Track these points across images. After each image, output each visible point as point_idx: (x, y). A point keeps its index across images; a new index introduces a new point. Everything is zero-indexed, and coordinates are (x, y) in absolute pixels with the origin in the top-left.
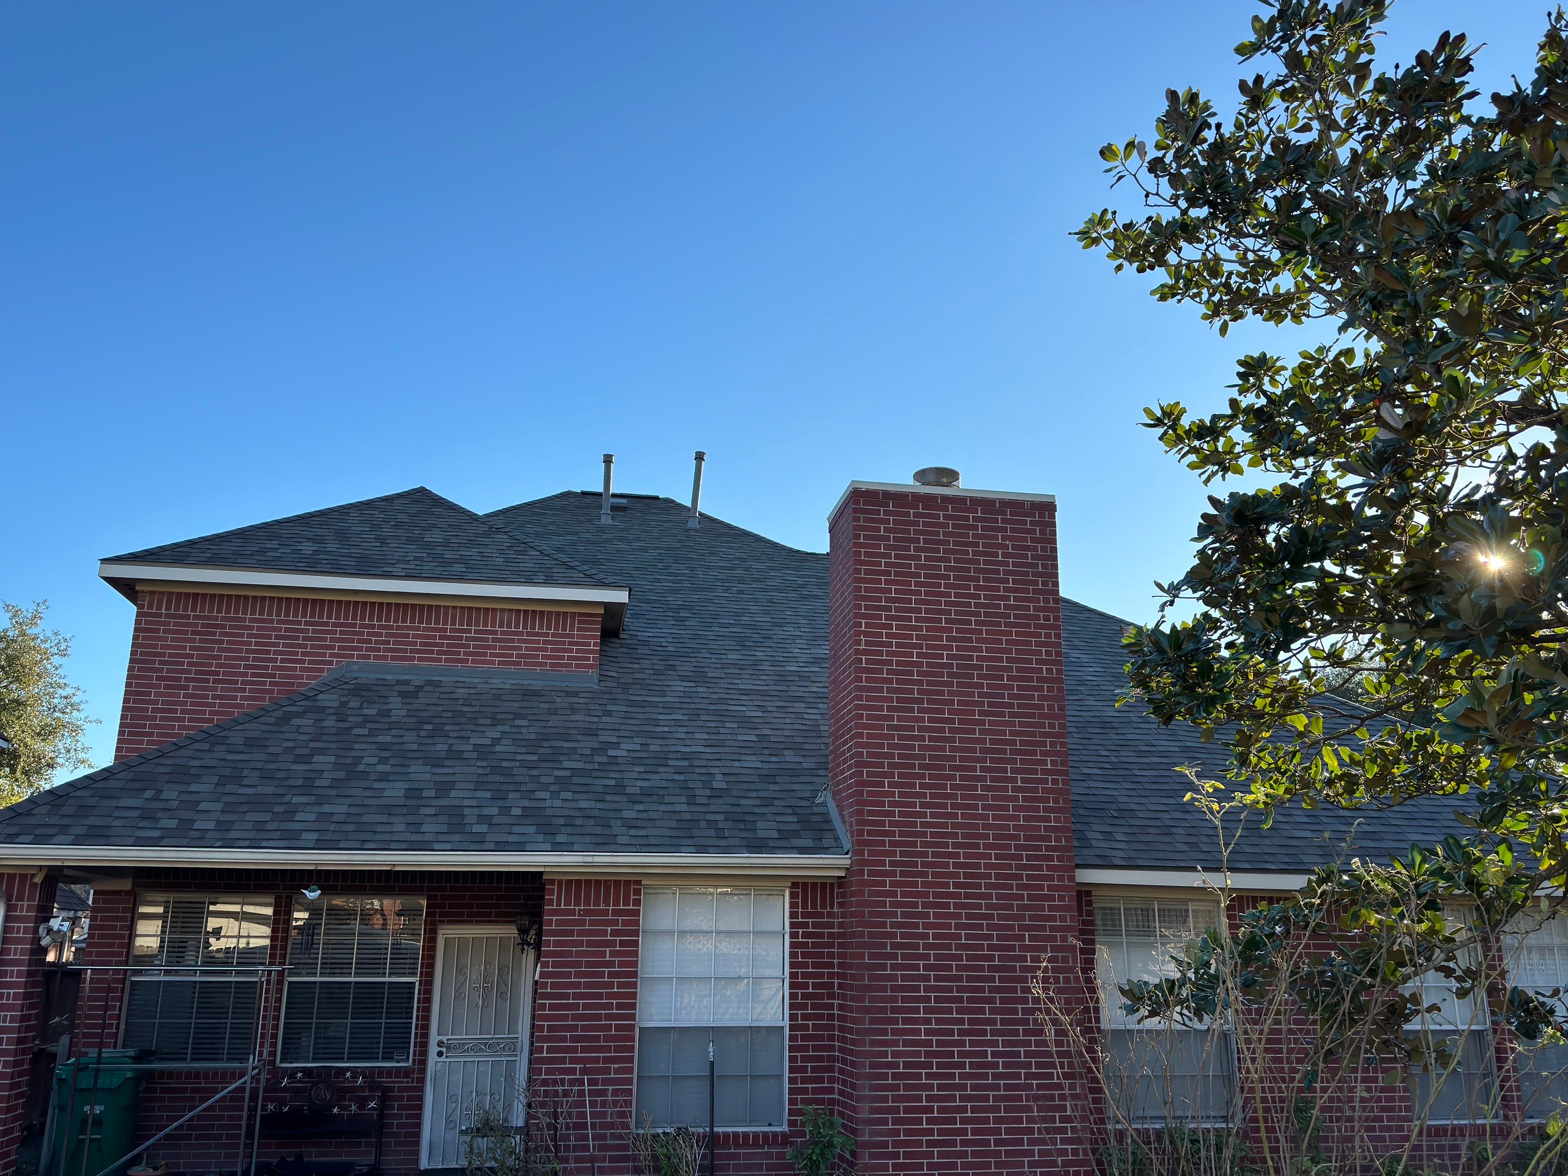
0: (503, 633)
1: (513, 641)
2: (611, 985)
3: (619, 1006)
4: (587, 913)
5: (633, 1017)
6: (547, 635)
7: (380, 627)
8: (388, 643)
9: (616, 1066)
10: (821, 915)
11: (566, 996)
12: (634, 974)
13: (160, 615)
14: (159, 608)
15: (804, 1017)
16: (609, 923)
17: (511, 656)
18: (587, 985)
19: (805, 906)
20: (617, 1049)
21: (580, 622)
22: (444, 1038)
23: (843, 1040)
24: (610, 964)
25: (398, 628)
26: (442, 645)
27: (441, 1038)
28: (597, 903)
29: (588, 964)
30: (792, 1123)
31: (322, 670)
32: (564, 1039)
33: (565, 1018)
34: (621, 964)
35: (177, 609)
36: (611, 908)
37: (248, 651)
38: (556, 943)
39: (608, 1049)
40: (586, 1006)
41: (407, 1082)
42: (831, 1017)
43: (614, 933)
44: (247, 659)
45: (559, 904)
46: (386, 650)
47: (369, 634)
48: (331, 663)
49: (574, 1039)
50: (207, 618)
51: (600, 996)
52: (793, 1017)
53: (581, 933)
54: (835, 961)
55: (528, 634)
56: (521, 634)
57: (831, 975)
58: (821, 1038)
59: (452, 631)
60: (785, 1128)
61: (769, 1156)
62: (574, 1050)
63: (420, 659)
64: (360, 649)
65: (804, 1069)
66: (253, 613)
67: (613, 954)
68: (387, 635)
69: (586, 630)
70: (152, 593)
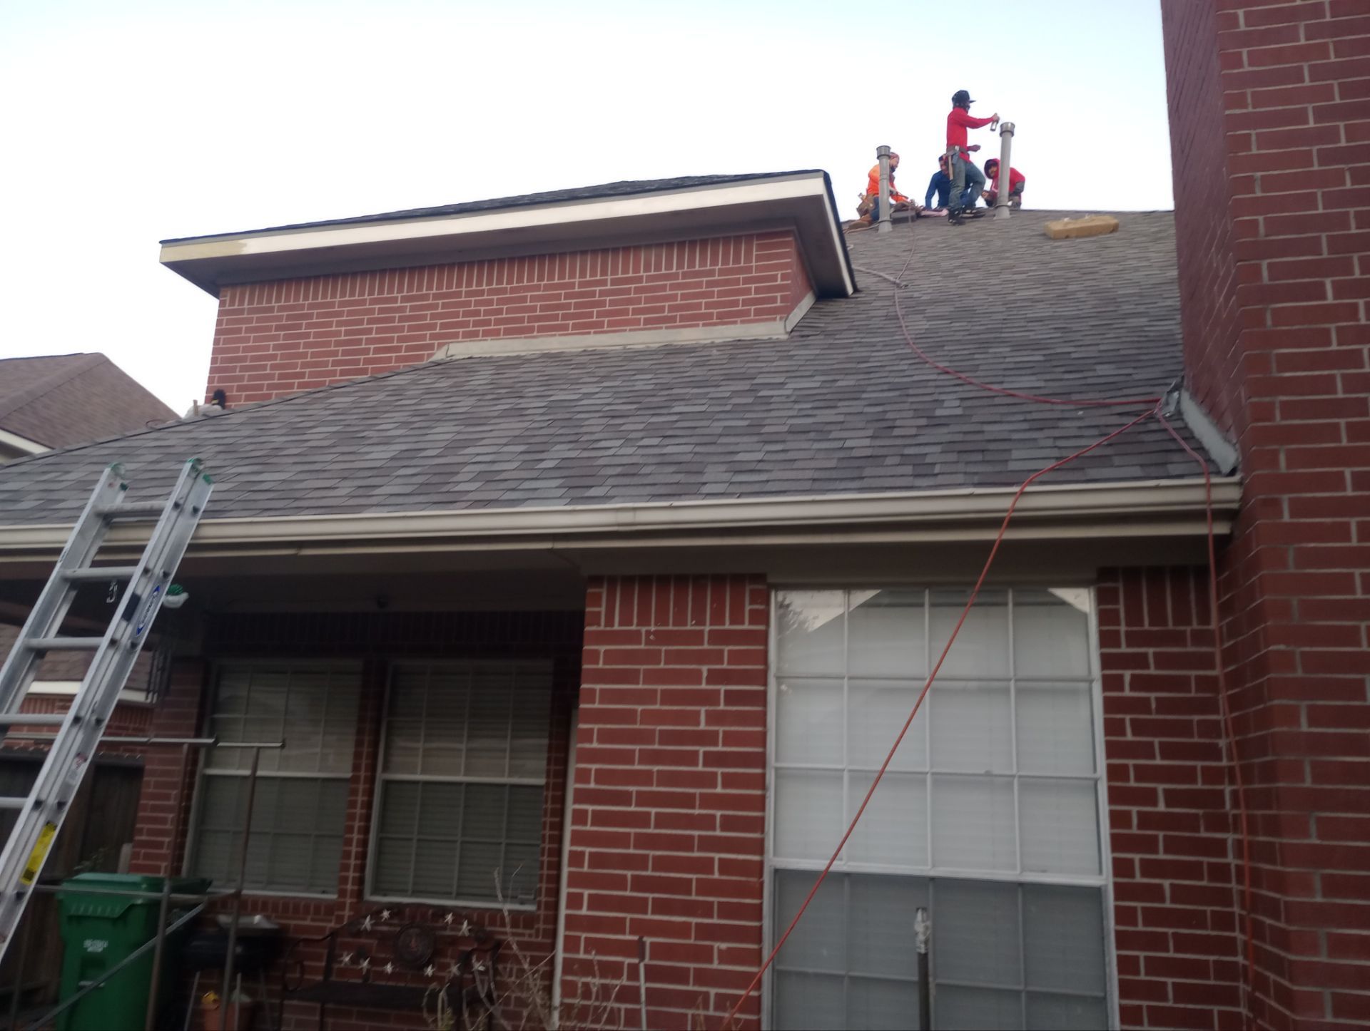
0: (650, 279)
1: (663, 288)
2: (709, 780)
3: (728, 823)
4: (663, 638)
5: (759, 847)
6: (711, 273)
7: (491, 292)
8: (500, 312)
9: (724, 946)
10: (1177, 638)
11: (624, 798)
12: (760, 760)
13: (243, 312)
14: (240, 301)
15: (1151, 868)
16: (702, 657)
17: (662, 309)
18: (666, 778)
19: (1134, 618)
20: (726, 911)
21: (760, 247)
23: (1257, 930)
24: (709, 738)
25: (513, 290)
26: (568, 306)
28: (680, 620)
29: (667, 737)
32: (619, 883)
33: (622, 840)
34: (730, 739)
35: (259, 300)
36: (707, 628)
37: (338, 344)
38: (607, 696)
39: (706, 910)
40: (662, 821)
41: (529, 936)
42: (1220, 872)
43: (714, 677)
44: (336, 354)
45: (610, 622)
46: (498, 322)
47: (478, 303)
48: (431, 347)
49: (640, 884)
50: (291, 308)
51: (688, 801)
52: (1121, 868)
53: (653, 677)
54: (1222, 743)
55: (685, 275)
56: (675, 276)
58: (1195, 919)
59: (581, 284)
62: (640, 906)
63: (541, 330)
64: (465, 324)
65: (1156, 991)
66: (343, 295)
67: (714, 718)
68: (498, 301)
69: (769, 257)
70: (233, 286)
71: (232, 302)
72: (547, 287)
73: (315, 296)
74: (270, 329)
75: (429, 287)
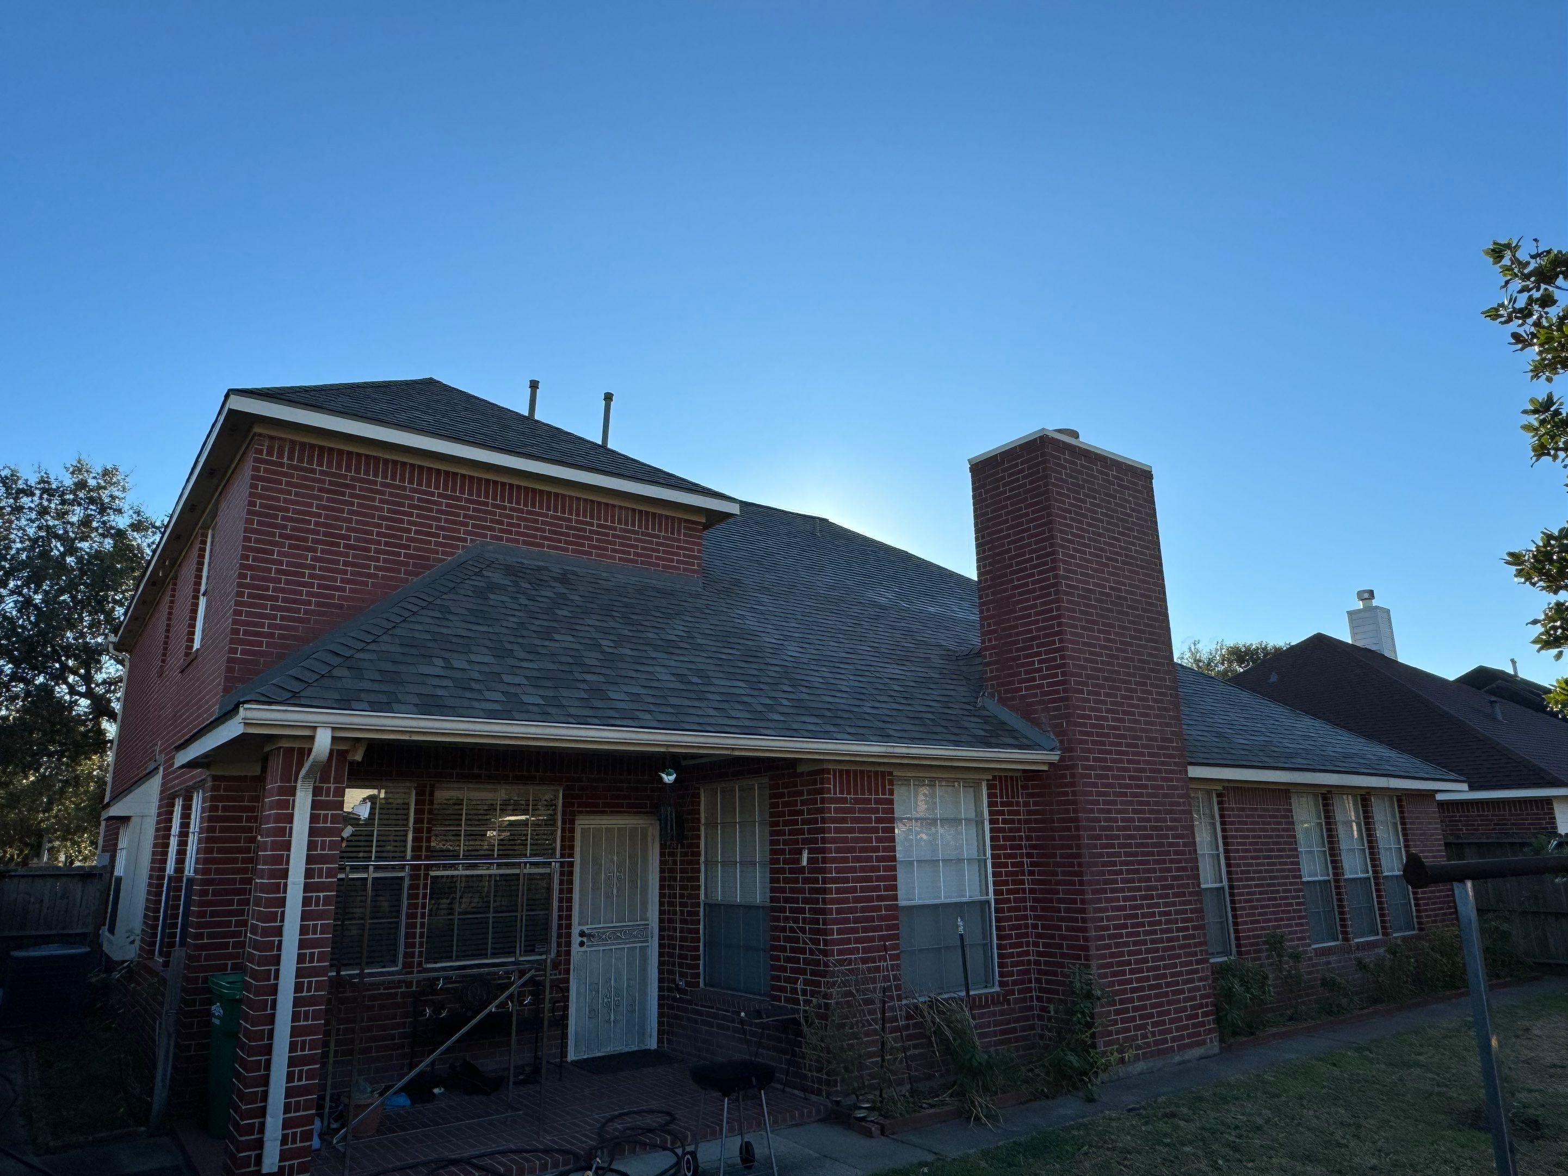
0: (621, 530)
1: (630, 539)
2: (878, 869)
3: (886, 888)
5: (895, 898)
6: (658, 537)
7: (511, 509)
8: (519, 526)
9: (888, 944)
10: (1012, 804)
12: (894, 859)
13: (282, 465)
14: (280, 455)
16: (872, 811)
17: (629, 553)
18: (861, 870)
20: (888, 928)
21: (686, 528)
22: (585, 928)
24: (876, 849)
25: (529, 513)
26: (568, 535)
27: (581, 928)
28: (863, 793)
29: (861, 850)
30: (1002, 984)
31: (457, 547)
32: (848, 921)
33: (847, 900)
34: (884, 849)
35: (301, 460)
36: (873, 797)
37: (381, 518)
38: (836, 830)
39: (881, 929)
40: (862, 890)
41: (556, 975)
43: (877, 820)
44: (380, 526)
45: (835, 793)
47: (502, 515)
48: (465, 540)
49: (856, 920)
50: (333, 475)
51: (871, 879)
52: (996, 893)
53: (853, 820)
54: (1024, 843)
55: (643, 534)
56: (636, 533)
57: (1022, 856)
59: (576, 521)
60: (997, 989)
61: (993, 1014)
62: (856, 931)
63: (549, 547)
64: (493, 529)
65: (1010, 936)
66: (385, 477)
67: (878, 840)
68: (519, 518)
69: (691, 536)
70: (272, 438)
71: (270, 453)
72: (553, 517)
73: (358, 471)
74: (312, 488)
75: (462, 492)
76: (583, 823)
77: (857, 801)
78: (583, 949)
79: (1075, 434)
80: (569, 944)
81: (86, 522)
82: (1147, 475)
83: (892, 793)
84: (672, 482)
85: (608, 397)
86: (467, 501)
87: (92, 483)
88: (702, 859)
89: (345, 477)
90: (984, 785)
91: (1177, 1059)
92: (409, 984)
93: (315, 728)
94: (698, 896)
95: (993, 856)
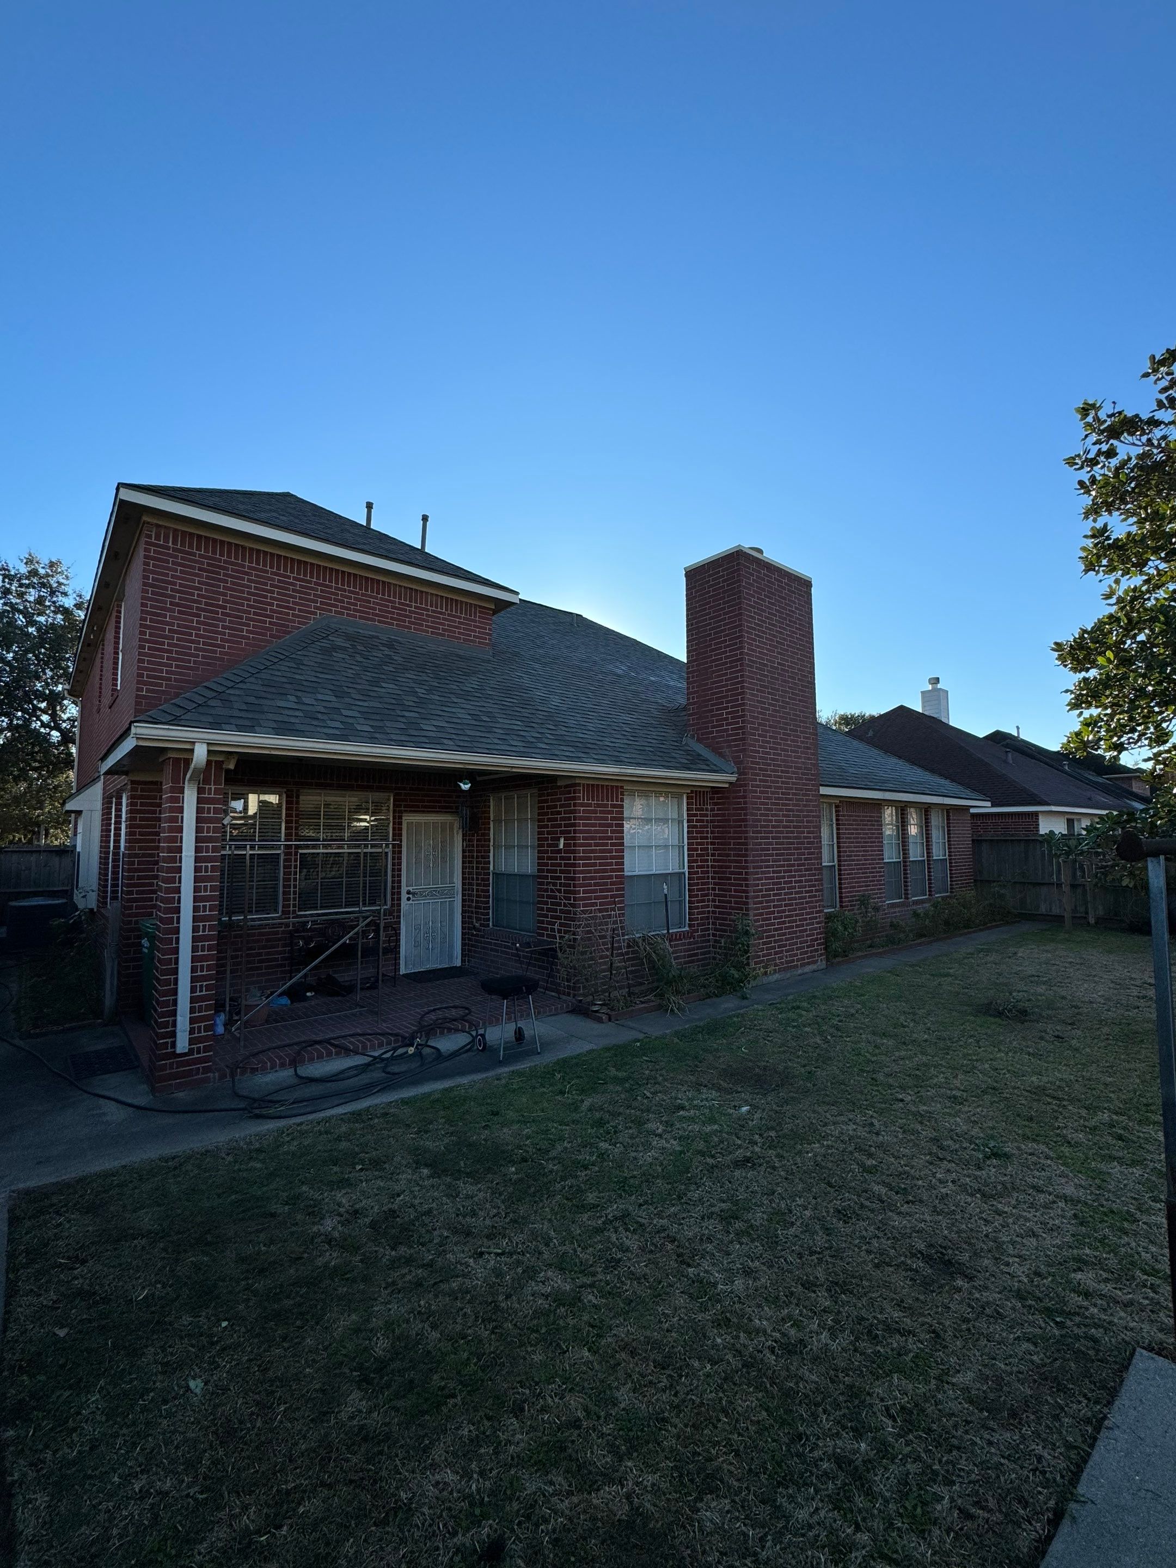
0: (432, 611)
1: (439, 618)
2: (611, 851)
3: (616, 864)
5: (622, 870)
6: (460, 617)
8: (356, 605)
9: (616, 900)
10: (702, 810)
11: (590, 858)
12: (622, 844)
13: (168, 548)
15: (697, 867)
16: (609, 812)
17: (439, 629)
18: (601, 851)
19: (696, 804)
20: (617, 890)
21: (480, 612)
22: (410, 888)
23: (715, 878)
26: (393, 613)
27: (408, 888)
28: (603, 800)
29: (600, 838)
30: (690, 926)
31: (309, 619)
32: (590, 885)
33: (590, 871)
34: (616, 838)
36: (610, 803)
38: (583, 825)
39: (612, 890)
40: (600, 865)
41: (391, 919)
42: (708, 866)
43: (612, 819)
45: (584, 799)
47: (342, 596)
48: (315, 614)
49: (595, 885)
51: (606, 858)
52: (690, 867)
53: (596, 818)
54: (709, 836)
55: (449, 615)
57: (707, 843)
58: (704, 878)
60: (687, 928)
61: (684, 944)
62: (595, 891)
63: (379, 621)
64: (336, 606)
65: (698, 895)
67: (612, 832)
69: (484, 618)
70: (158, 526)
71: (158, 538)
73: (229, 556)
74: (194, 568)
75: (312, 577)
76: (408, 819)
77: (598, 805)
78: (411, 902)
79: (760, 551)
80: (399, 899)
81: (40, 601)
82: (807, 584)
83: (622, 800)
84: (469, 576)
85: (425, 518)
86: (316, 584)
87: (42, 571)
88: (492, 843)
89: (220, 561)
90: (685, 797)
91: (800, 971)
92: (287, 925)
93: (194, 743)
94: (489, 868)
95: (689, 844)
